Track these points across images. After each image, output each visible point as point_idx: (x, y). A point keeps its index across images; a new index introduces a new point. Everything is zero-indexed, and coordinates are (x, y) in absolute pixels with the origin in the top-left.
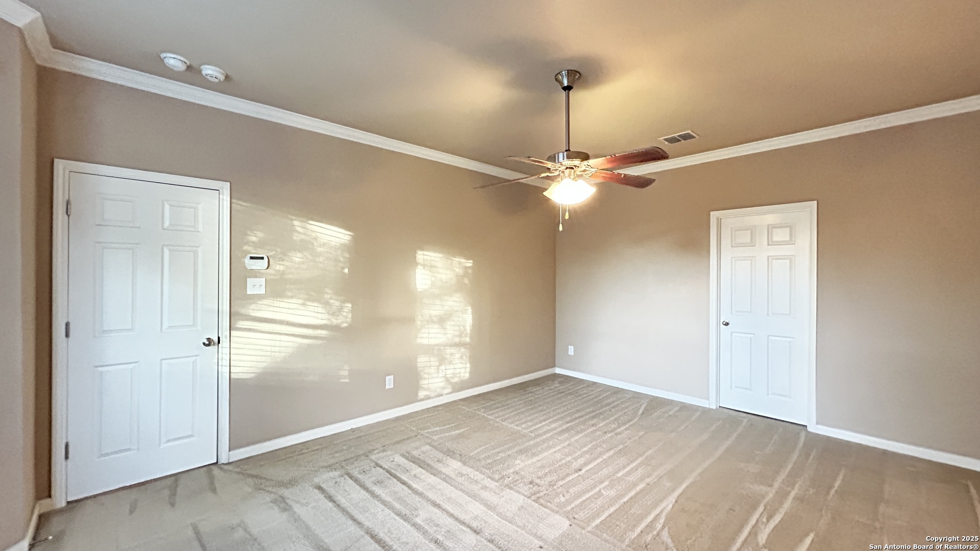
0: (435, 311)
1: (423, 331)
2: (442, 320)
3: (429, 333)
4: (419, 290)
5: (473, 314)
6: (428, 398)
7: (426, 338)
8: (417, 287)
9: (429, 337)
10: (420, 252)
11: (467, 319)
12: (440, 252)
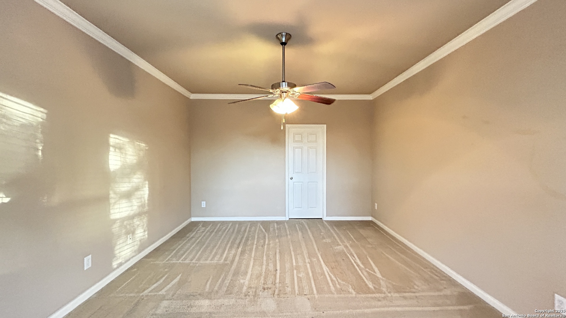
0: (124, 187)
1: (116, 206)
2: (128, 195)
3: (120, 208)
4: (112, 170)
5: (149, 188)
6: (121, 264)
7: (118, 213)
8: (110, 168)
9: (120, 211)
10: (111, 135)
11: (145, 192)
12: (127, 137)
